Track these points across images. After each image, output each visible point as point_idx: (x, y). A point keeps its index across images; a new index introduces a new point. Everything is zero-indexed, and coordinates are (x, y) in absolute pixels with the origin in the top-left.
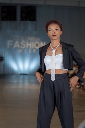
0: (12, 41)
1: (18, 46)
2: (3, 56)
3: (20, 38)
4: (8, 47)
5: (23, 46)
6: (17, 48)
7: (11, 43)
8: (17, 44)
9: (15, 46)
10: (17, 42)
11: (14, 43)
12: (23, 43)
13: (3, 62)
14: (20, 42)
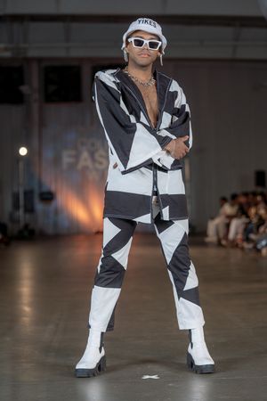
0: (73, 153)
1: (89, 163)
2: (53, 188)
3: (93, 145)
4: (65, 166)
5: (101, 163)
6: (85, 168)
7: (70, 156)
8: (85, 160)
9: (82, 164)
10: (85, 155)
11: (77, 157)
12: (101, 156)
13: (53, 204)
14: (92, 155)
